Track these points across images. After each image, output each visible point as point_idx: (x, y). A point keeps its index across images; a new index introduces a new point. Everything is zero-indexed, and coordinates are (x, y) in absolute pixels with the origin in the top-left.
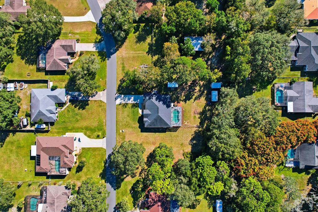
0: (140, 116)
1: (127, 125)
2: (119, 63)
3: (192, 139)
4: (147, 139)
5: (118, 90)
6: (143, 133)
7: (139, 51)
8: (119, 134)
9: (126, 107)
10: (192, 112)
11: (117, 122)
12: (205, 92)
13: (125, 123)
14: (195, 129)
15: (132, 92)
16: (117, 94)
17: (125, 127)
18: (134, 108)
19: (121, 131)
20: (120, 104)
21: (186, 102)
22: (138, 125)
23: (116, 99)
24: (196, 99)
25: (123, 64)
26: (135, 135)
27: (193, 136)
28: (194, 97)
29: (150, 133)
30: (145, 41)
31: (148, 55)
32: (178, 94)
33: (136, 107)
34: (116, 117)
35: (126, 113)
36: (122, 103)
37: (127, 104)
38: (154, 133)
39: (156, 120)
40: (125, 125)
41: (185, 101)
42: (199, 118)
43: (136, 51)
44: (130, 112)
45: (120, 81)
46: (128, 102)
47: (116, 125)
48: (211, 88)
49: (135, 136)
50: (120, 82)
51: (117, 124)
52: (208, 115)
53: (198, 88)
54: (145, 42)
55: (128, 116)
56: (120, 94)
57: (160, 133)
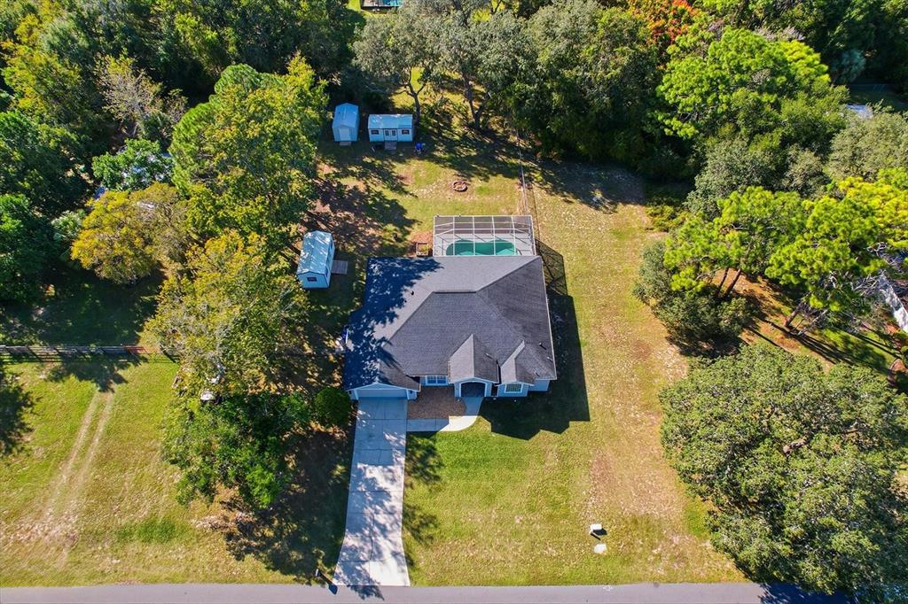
0: (486, 426)
1: (555, 505)
2: (109, 562)
3: (587, 199)
4: (627, 385)
5: (306, 571)
6: (591, 408)
7: (73, 432)
8: (623, 562)
9: (430, 520)
10: (460, 198)
11: (536, 581)
12: (368, 160)
13: (539, 516)
14: (539, 193)
15: (329, 476)
16: (335, 582)
17: (566, 516)
18: (440, 465)
19: (600, 548)
20: (411, 563)
21: (413, 221)
22: (543, 435)
23: (369, 590)
24: (399, 189)
25: (124, 535)
26: (610, 454)
27: (574, 200)
28: (390, 195)
29: (587, 370)
30: (27, 397)
31: (120, 380)
32: (371, 248)
33: (431, 451)
34: (501, 583)
35: (476, 516)
36: (401, 550)
37: (408, 513)
38: (584, 349)
39: (510, 312)
40: (550, 517)
41: (404, 223)
42: (486, 179)
43: (68, 448)
44: (462, 483)
45: (239, 557)
46: (399, 507)
47: (564, 581)
48: (353, 143)
49: (618, 453)
50: (249, 557)
51: (556, 580)
52: (474, 154)
53: (350, 183)
54: (34, 396)
55: (490, 498)
56: (332, 559)
57: (580, 322)
